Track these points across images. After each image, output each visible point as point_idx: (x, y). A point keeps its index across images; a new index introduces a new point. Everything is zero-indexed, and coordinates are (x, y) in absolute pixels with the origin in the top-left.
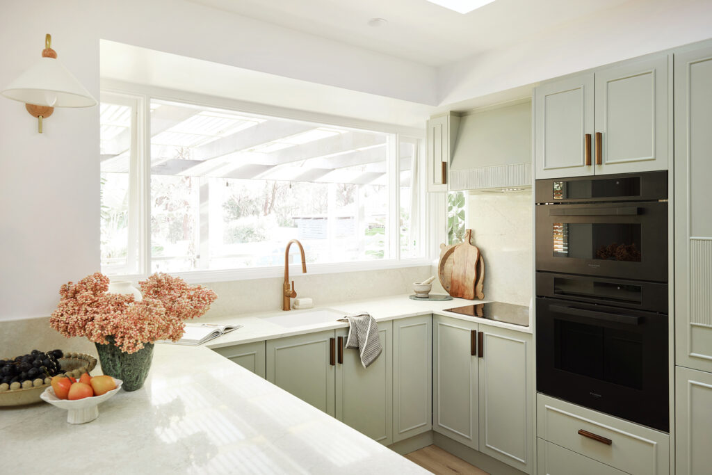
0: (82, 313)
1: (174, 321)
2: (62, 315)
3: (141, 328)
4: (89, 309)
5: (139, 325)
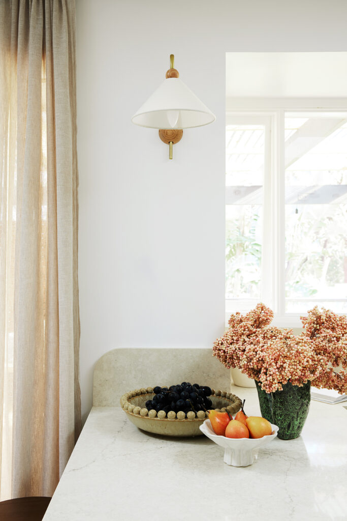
0: (240, 343)
1: (322, 361)
2: (222, 344)
3: (282, 366)
4: (247, 339)
5: (279, 363)
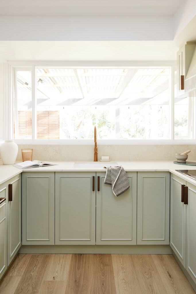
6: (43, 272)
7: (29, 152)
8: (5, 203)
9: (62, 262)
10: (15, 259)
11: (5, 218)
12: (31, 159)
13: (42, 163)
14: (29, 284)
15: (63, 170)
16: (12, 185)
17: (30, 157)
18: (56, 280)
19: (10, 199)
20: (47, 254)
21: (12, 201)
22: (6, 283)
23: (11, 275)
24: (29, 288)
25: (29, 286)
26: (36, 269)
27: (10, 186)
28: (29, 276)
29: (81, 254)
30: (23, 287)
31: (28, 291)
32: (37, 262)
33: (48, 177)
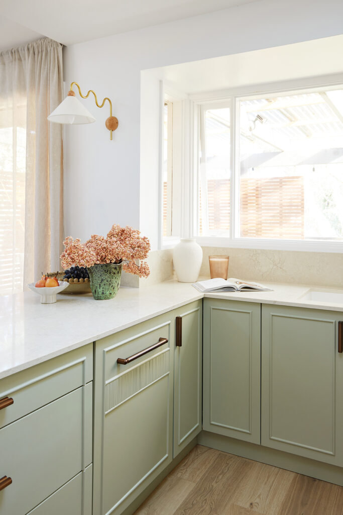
6: (234, 489)
7: (221, 262)
8: (168, 349)
9: (271, 482)
10: (190, 452)
11: (167, 373)
12: (225, 276)
13: (241, 285)
14: (206, 500)
15: (275, 302)
16: (181, 318)
17: (224, 271)
18: (255, 509)
19: (178, 342)
20: (247, 460)
21: (181, 346)
22: (170, 485)
23: (179, 475)
24: (205, 506)
25: (205, 503)
26: (222, 478)
27: (179, 321)
28: (208, 488)
29: (314, 479)
30: (195, 502)
31: (202, 511)
32: (227, 468)
33: (249, 313)
